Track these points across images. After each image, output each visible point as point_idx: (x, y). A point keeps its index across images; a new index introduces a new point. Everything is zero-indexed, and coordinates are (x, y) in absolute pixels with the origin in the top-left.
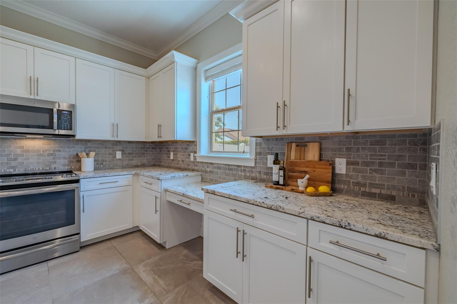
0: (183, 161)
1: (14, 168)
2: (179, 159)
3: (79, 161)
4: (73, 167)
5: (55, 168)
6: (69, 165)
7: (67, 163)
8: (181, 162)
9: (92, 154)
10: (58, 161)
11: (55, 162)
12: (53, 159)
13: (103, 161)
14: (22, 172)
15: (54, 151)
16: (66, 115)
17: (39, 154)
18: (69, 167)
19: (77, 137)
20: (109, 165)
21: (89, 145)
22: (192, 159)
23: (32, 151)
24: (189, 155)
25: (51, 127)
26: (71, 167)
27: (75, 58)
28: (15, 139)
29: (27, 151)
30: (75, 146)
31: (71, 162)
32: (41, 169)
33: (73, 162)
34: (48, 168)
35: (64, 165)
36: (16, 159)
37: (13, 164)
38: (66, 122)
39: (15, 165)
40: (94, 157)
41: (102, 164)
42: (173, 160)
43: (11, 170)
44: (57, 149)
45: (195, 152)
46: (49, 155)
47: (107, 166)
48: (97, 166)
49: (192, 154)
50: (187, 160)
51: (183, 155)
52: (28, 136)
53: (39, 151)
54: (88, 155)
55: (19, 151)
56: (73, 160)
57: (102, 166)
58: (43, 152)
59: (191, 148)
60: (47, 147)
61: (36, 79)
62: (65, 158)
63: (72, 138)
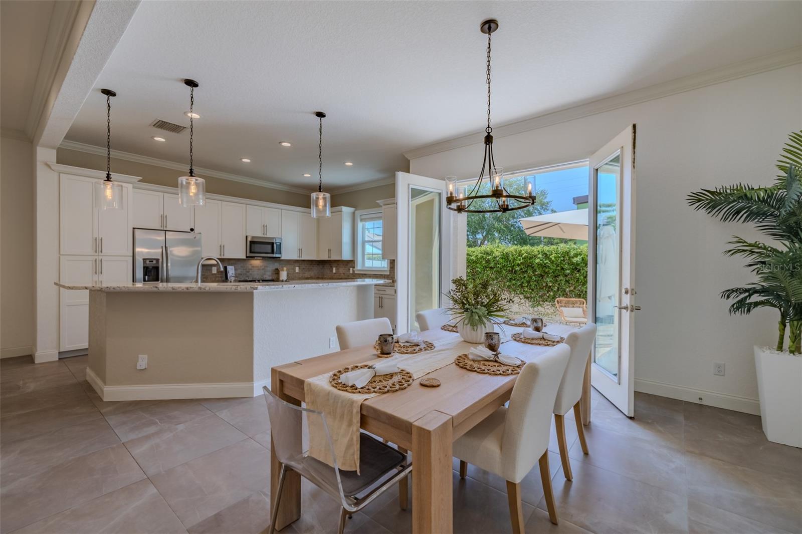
0: (344, 274)
2: (341, 272)
3: (278, 273)
4: (274, 277)
5: (265, 278)
6: (271, 276)
7: (270, 274)
8: (342, 274)
9: (285, 269)
11: (265, 274)
12: (264, 272)
14: (251, 279)
15: (264, 267)
17: (258, 268)
18: (272, 278)
22: (351, 272)
23: (256, 267)
24: (349, 269)
25: (272, 253)
27: (282, 210)
29: (253, 267)
30: (275, 264)
31: (272, 274)
33: (274, 274)
35: (269, 276)
36: (248, 272)
37: (248, 274)
42: (335, 273)
43: (247, 278)
44: (268, 264)
45: (354, 267)
46: (263, 269)
48: (289, 278)
49: (351, 269)
50: (348, 273)
51: (344, 269)
53: (258, 267)
54: (283, 269)
55: (250, 267)
57: (292, 278)
58: (260, 267)
59: (350, 265)
60: (261, 264)
62: (270, 271)
63: (279, 259)
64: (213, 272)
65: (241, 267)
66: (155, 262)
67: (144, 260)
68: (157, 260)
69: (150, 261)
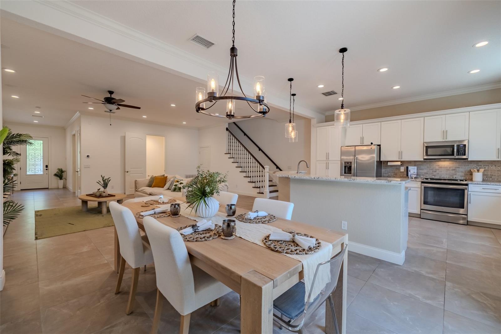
1: (434, 175)
3: (471, 174)
4: (467, 178)
5: (456, 178)
6: (464, 176)
7: (463, 175)
9: (482, 170)
10: (458, 173)
11: (456, 174)
12: (455, 172)
13: (492, 175)
14: (438, 178)
15: (455, 168)
16: (462, 147)
17: (447, 169)
18: (465, 178)
19: (469, 160)
20: (497, 179)
21: (480, 164)
23: (444, 167)
25: (453, 154)
26: (466, 178)
27: (469, 112)
28: (436, 161)
29: (441, 168)
30: (470, 165)
31: (466, 175)
32: (448, 177)
33: (467, 175)
34: (452, 177)
35: (462, 176)
37: (434, 173)
38: (461, 151)
39: (435, 174)
40: (482, 172)
41: (491, 177)
43: (433, 177)
44: (457, 166)
46: (453, 170)
47: (496, 179)
48: (487, 179)
52: (441, 160)
53: (447, 167)
54: (478, 171)
55: (437, 167)
56: (468, 174)
57: (491, 179)
58: (449, 168)
60: (451, 165)
61: (446, 131)
62: (462, 172)
63: (466, 160)
64: (401, 171)
65: (427, 167)
66: (349, 163)
67: (345, 162)
68: (351, 163)
69: (347, 163)
